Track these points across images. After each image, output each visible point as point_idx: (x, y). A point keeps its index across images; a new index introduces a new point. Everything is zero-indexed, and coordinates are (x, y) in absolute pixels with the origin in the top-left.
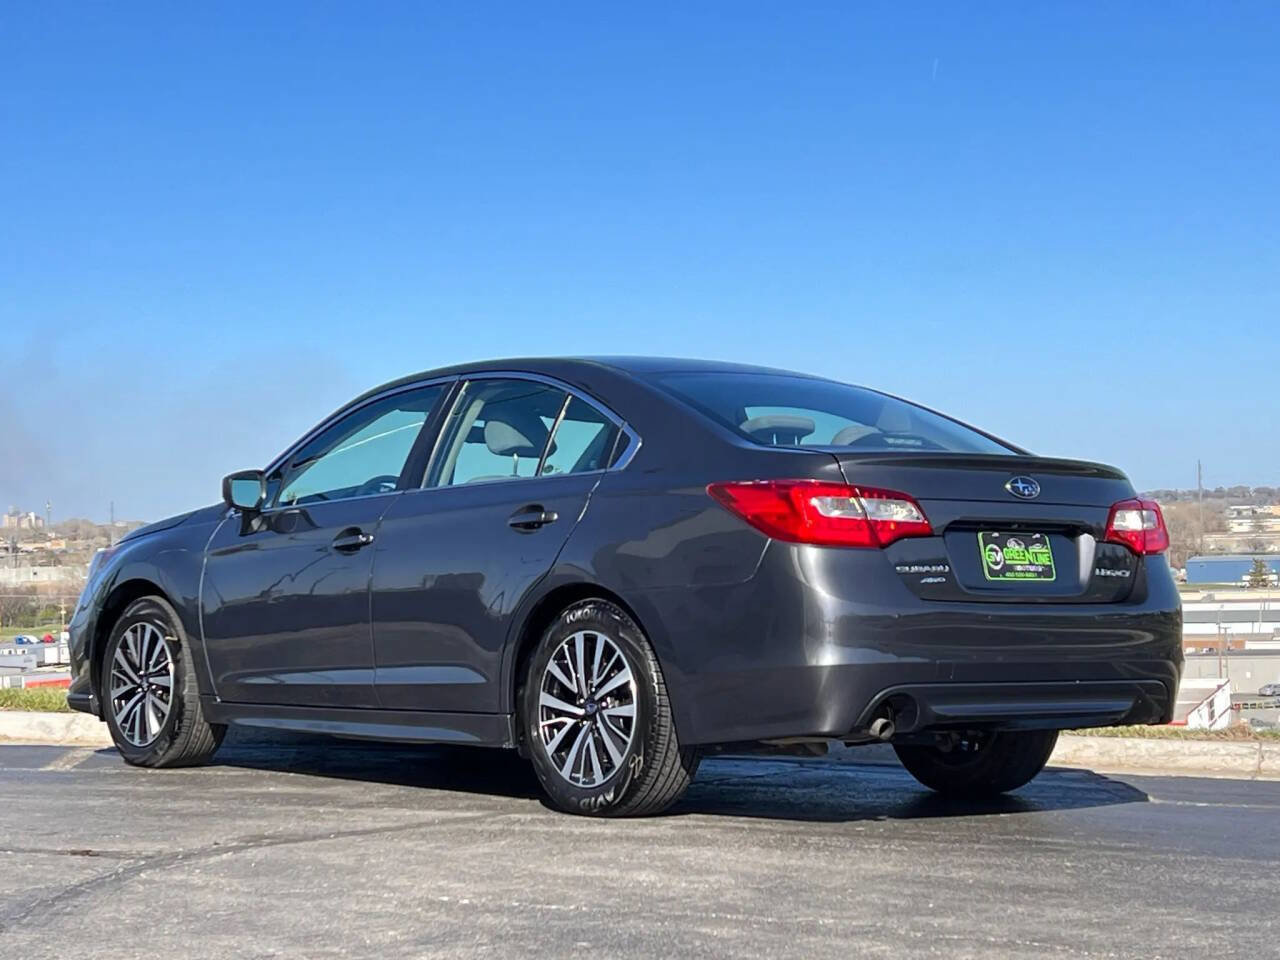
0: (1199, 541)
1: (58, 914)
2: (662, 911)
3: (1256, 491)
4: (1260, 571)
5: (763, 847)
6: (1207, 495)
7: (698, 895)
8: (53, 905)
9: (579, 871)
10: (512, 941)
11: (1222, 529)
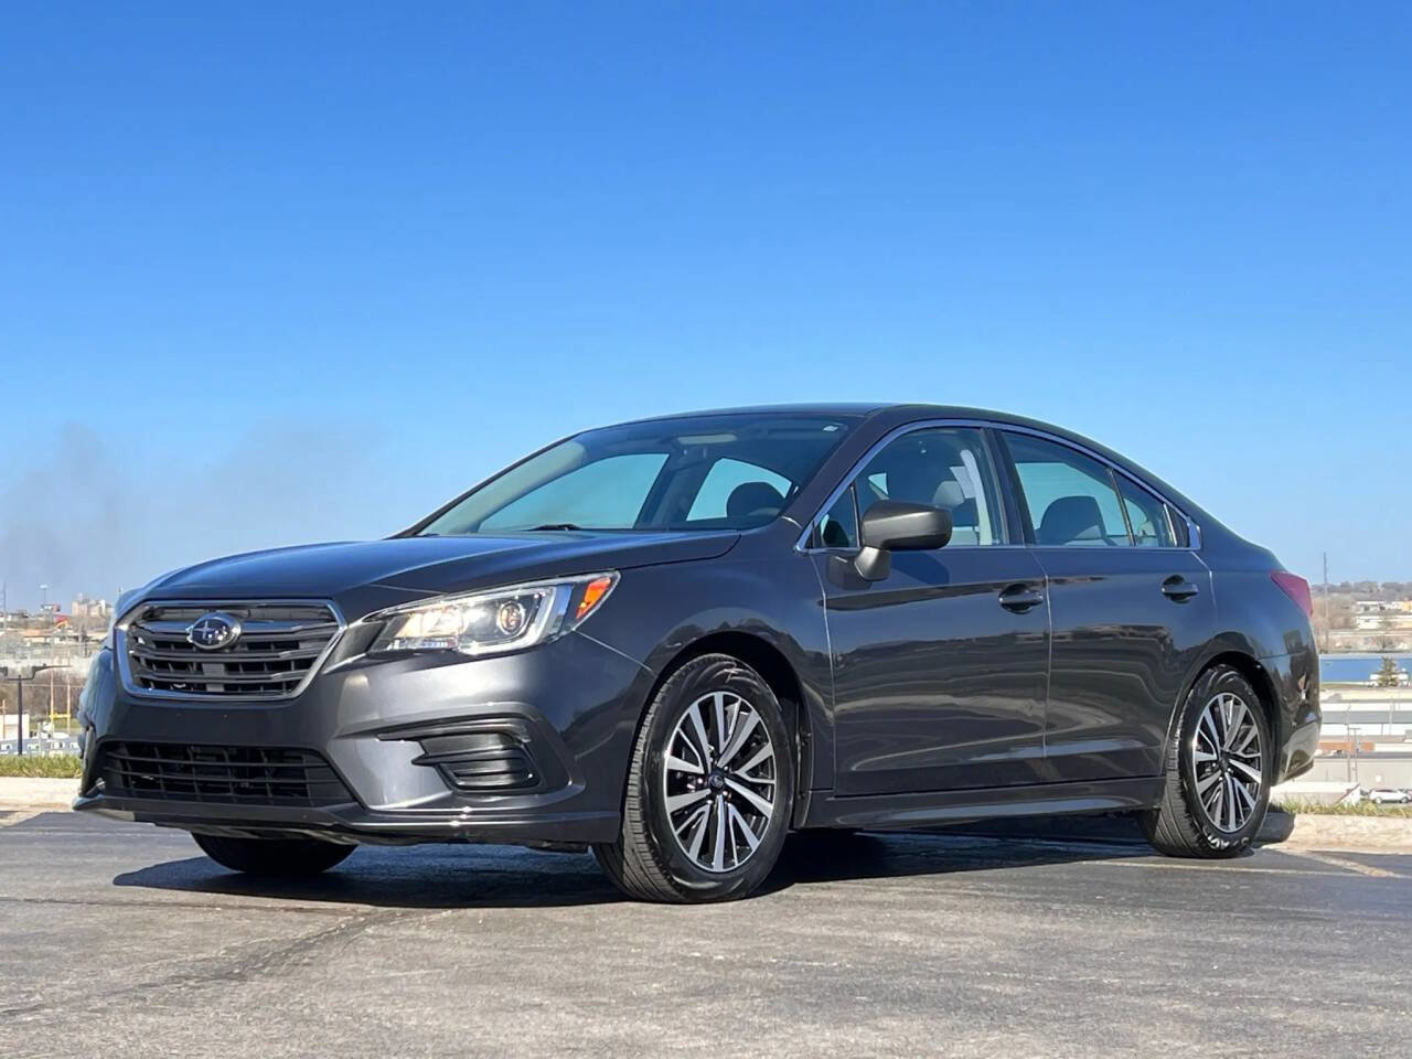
1: (297, 965)
2: (932, 969)
4: (1389, 670)
5: (1008, 912)
7: (964, 954)
8: (286, 957)
9: (825, 931)
10: (785, 994)
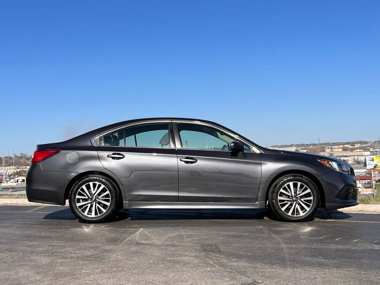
0: (319, 154)
3: (332, 143)
6: (322, 144)
11: (324, 151)
